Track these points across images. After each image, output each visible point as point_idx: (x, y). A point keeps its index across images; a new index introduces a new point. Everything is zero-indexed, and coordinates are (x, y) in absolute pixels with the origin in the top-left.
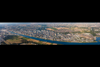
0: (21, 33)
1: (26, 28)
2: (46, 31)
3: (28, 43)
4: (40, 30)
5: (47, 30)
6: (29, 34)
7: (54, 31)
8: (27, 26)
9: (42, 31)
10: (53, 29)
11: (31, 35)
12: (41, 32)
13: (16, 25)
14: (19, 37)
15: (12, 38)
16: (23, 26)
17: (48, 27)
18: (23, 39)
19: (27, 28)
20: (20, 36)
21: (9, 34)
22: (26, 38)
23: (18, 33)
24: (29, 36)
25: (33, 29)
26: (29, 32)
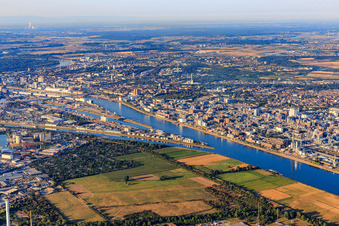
0: (210, 122)
1: (254, 76)
3: (272, 218)
6: (287, 143)
8: (270, 60)
11: (307, 147)
13: (161, 48)
14: (189, 161)
16: (227, 59)
18: (228, 178)
20: (194, 154)
21: (97, 131)
22: (258, 171)
23: (181, 120)
24: (287, 157)
25: (325, 92)
26: (284, 116)
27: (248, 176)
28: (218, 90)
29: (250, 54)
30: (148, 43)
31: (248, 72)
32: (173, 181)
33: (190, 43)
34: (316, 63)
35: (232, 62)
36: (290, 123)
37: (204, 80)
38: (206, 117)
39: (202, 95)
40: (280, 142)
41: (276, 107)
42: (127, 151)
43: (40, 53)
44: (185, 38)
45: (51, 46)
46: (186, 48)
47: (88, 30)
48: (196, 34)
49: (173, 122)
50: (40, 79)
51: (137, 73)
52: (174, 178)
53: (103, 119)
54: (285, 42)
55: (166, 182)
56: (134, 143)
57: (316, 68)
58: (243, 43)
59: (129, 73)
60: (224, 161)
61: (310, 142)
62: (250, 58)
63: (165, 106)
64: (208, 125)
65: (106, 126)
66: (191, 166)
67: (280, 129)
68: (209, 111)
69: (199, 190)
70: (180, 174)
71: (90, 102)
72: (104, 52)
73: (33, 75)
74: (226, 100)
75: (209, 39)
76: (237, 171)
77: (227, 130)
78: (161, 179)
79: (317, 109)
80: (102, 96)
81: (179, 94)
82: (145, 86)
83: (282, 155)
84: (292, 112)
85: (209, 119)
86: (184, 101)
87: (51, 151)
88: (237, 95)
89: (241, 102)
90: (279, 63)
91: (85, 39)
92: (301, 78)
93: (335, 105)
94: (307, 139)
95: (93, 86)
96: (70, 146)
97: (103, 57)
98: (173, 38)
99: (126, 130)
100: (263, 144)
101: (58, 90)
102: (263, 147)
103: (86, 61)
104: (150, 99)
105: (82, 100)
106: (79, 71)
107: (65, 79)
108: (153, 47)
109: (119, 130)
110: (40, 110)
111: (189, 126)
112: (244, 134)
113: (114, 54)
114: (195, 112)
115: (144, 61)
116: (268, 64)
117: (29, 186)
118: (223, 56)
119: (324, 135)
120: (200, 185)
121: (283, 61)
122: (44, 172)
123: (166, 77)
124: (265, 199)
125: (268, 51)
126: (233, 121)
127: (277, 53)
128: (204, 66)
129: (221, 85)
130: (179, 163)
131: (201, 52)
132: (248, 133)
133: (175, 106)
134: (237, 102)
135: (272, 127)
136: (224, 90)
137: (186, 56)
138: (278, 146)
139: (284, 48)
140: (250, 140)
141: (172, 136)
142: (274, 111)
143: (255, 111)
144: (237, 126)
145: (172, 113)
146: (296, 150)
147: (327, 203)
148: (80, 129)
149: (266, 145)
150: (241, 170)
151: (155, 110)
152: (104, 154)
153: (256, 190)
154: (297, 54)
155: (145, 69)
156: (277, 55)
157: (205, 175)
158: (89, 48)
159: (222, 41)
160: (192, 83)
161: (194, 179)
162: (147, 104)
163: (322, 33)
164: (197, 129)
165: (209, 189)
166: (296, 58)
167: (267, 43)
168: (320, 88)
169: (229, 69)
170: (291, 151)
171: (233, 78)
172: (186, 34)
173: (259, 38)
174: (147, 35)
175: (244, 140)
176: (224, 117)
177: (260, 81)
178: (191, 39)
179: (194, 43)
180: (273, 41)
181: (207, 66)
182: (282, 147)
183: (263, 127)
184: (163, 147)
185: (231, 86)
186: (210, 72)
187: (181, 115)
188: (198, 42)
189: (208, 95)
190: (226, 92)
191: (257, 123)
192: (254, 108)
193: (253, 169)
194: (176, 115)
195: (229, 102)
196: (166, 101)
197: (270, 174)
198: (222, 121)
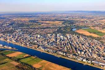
0: (17, 41)
1: (28, 26)
2: (78, 37)
4: (64, 34)
5: (79, 34)
7: (98, 39)
8: (31, 21)
9: (68, 35)
10: (95, 33)
11: (44, 47)
12: (65, 38)
13: (4, 18)
16: (21, 21)
17: (78, 28)
18: (22, 61)
23: (8, 40)
25: (46, 30)
26: (37, 37)
27: (28, 59)
28: (19, 30)
32: (4, 65)
34: (42, 22)
35: (22, 22)
36: (39, 40)
37: (15, 27)
38: (15, 39)
39: (14, 32)
40: (37, 46)
41: (34, 34)
44: (10, 16)
46: (10, 18)
48: (13, 15)
49: (6, 41)
52: (5, 63)
54: (34, 17)
57: (42, 23)
58: (24, 17)
60: (21, 54)
61: (45, 45)
62: (26, 21)
63: (4, 36)
66: (11, 57)
67: (36, 42)
68: (16, 37)
69: (13, 68)
70: (7, 61)
74: (21, 33)
75: (16, 16)
76: (25, 58)
77: (21, 43)
79: (44, 34)
81: (8, 32)
83: (38, 50)
84: (39, 36)
85: (16, 39)
86: (9, 34)
88: (24, 31)
89: (25, 33)
92: (39, 26)
93: (49, 33)
94: (44, 44)
98: (7, 16)
100: (32, 47)
111: (10, 42)
112: (26, 44)
114: (12, 37)
118: (20, 20)
119: (48, 43)
120: (13, 65)
121: (34, 21)
123: (5, 27)
124: (35, 68)
125: (31, 19)
126: (23, 40)
127: (33, 19)
128: (15, 23)
129: (20, 29)
130: (7, 57)
131: (14, 19)
132: (28, 44)
133: (7, 36)
134: (24, 33)
135: (34, 41)
136: (20, 30)
137: (10, 21)
138: (36, 47)
139: (34, 18)
140: (28, 46)
141: (5, 46)
142: (34, 36)
143: (29, 36)
145: (5, 38)
146: (41, 48)
147: (53, 67)
150: (26, 57)
153: (31, 65)
154: (38, 20)
156: (33, 20)
157: (15, 61)
159: (19, 17)
160: (12, 28)
161: (11, 63)
163: (42, 15)
164: (13, 43)
165: (17, 66)
166: (37, 21)
167: (30, 17)
168: (44, 28)
169: (22, 24)
171: (23, 26)
173: (28, 16)
175: (26, 46)
176: (21, 39)
177: (29, 27)
178: (12, 16)
179: (12, 17)
180: (31, 17)
181: (16, 23)
182: (37, 48)
183: (31, 41)
184: (2, 51)
185: (22, 29)
186: (16, 25)
187: (8, 39)
188: (13, 17)
189: (16, 32)
190: (21, 31)
191: (30, 40)
192: (29, 35)
193: (30, 56)
194: (6, 39)
195: (22, 34)
196: (4, 34)
197: (35, 58)
198: (20, 40)
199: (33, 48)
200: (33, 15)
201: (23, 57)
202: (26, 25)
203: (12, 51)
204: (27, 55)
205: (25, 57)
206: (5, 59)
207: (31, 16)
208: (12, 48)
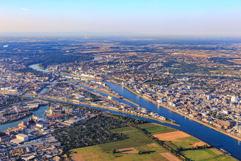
0: (178, 104)
1: (206, 70)
8: (215, 60)
13: (153, 51)
14: (162, 137)
15: (113, 137)
16: (190, 58)
19: (213, 73)
22: (212, 149)
23: (159, 101)
24: (233, 137)
26: (228, 101)
27: (204, 154)
28: (184, 79)
29: (204, 56)
30: (145, 48)
31: (203, 67)
32: (147, 156)
33: (169, 48)
35: (193, 61)
36: (233, 108)
37: (176, 72)
38: (175, 100)
39: (173, 83)
40: (227, 123)
41: (222, 93)
42: (119, 125)
43: (85, 52)
44: (166, 45)
45: (93, 48)
46: (167, 51)
47: (115, 40)
48: (172, 43)
49: (154, 102)
50: (80, 69)
51: (136, 66)
52: (149, 152)
53: (110, 98)
54: (223, 49)
55: (142, 157)
56: (125, 118)
58: (199, 49)
59: (131, 66)
60: (186, 138)
62: (203, 58)
63: (150, 89)
64: (176, 106)
65: (110, 103)
66: (162, 142)
67: (226, 112)
68: (178, 95)
70: (153, 149)
71: (104, 85)
72: (121, 52)
73: (77, 65)
74: (189, 87)
75: (180, 46)
76: (195, 149)
77: (189, 110)
78: (139, 154)
80: (113, 81)
81: (160, 82)
82: (140, 75)
83: (229, 135)
84: (233, 99)
85: (178, 101)
86: (161, 87)
87: (69, 122)
88: (196, 83)
89: (199, 89)
90: (221, 63)
91: (112, 45)
92: (236, 72)
95: (108, 74)
96: (83, 118)
97: (119, 55)
98: (159, 45)
99: (122, 107)
100: (214, 124)
101: (88, 76)
102: (215, 126)
103: (109, 57)
104: (141, 84)
105: (100, 83)
106: (103, 64)
107: (94, 68)
108: (148, 50)
109: (118, 106)
110: (73, 89)
111: (164, 105)
112: (201, 115)
113: (125, 54)
114: (168, 95)
115: (141, 59)
116: (215, 62)
117: (45, 153)
118: (187, 57)
121: (223, 61)
122: (59, 141)
123: (153, 69)
125: (214, 54)
126: (193, 103)
128: (176, 62)
129: (186, 76)
130: (154, 138)
131: (175, 54)
132: (204, 114)
133: (156, 90)
134: (196, 88)
135: (220, 110)
136: (187, 79)
137: (166, 56)
138: (226, 127)
139: (223, 52)
140: (205, 120)
141: (151, 114)
142: (220, 97)
143: (208, 97)
144: (196, 108)
145: (153, 96)
148: (93, 104)
149: (217, 125)
150: (199, 148)
151: (143, 93)
152: (103, 126)
154: (232, 57)
155: (141, 63)
156: (220, 57)
157: (172, 151)
158: (112, 50)
159: (187, 48)
160: (168, 74)
161: (163, 154)
162: (139, 88)
164: (169, 108)
166: (231, 59)
167: (213, 49)
169: (191, 65)
170: (236, 132)
171: (193, 71)
172: (167, 43)
173: (208, 46)
174: (145, 43)
175: (201, 120)
176: (187, 100)
177: (210, 74)
178: (170, 46)
179: (171, 49)
180: (216, 48)
181: (178, 63)
182: (228, 128)
183: (214, 109)
184: (144, 123)
185: (192, 76)
186: (179, 67)
187: (159, 97)
188: (173, 48)
189: (177, 82)
190: (189, 81)
191: (209, 105)
192: (207, 94)
193: (208, 148)
194: (156, 97)
195: (191, 89)
196: (151, 86)
197: (221, 153)
198: (186, 103)
199: (218, 128)
200: (221, 46)
201: (191, 147)
202: (201, 67)
203: (167, 128)
204: (201, 144)
205: (195, 146)
206: (150, 142)
207: (215, 46)
208: (166, 119)
